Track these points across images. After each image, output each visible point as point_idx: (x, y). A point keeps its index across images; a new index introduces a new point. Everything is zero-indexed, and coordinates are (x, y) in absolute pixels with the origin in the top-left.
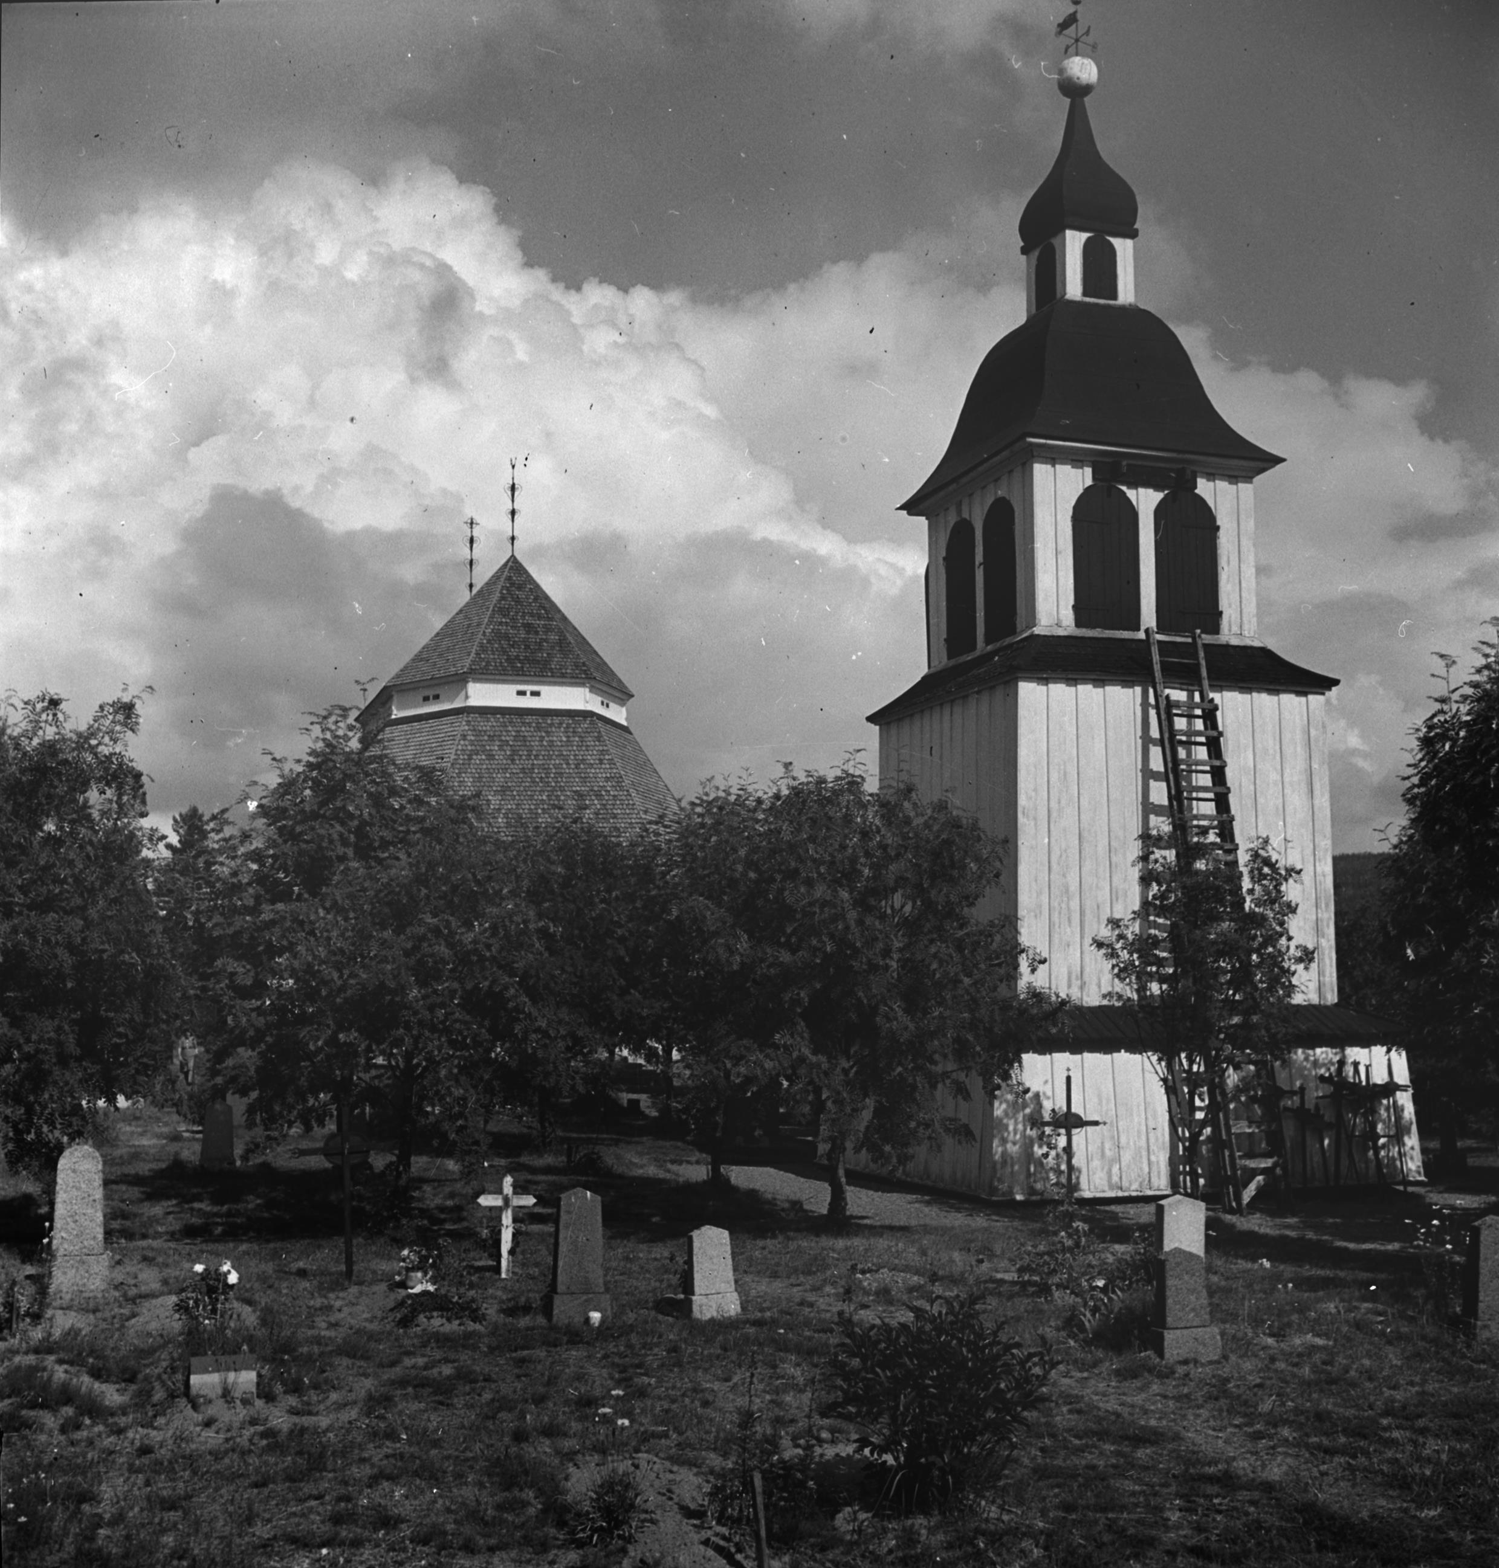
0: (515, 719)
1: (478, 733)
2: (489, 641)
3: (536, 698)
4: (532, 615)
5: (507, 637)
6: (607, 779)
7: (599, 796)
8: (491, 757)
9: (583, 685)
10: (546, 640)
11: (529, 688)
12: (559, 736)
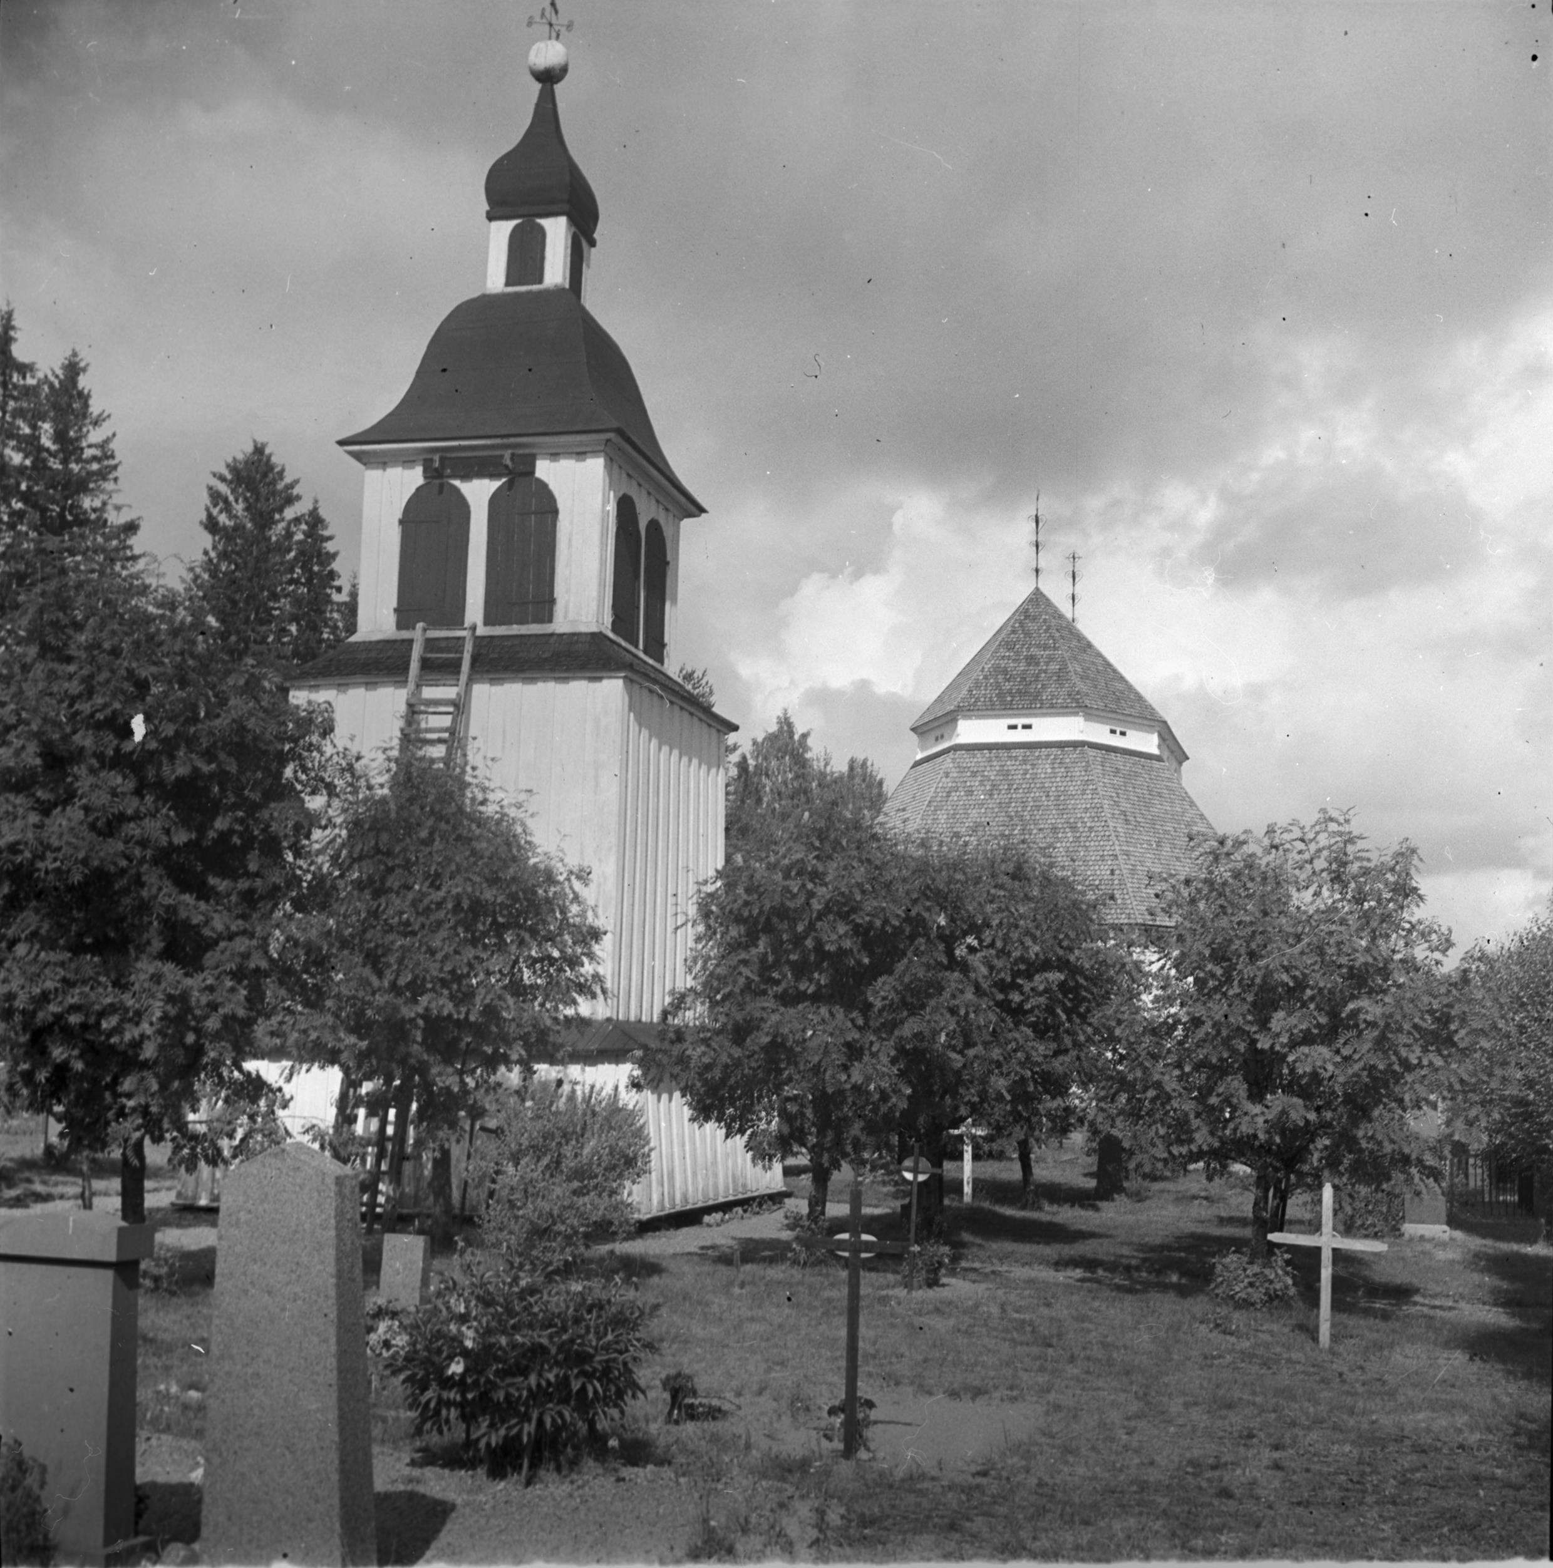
0: (1003, 754)
1: (961, 770)
2: (985, 677)
3: (1027, 731)
4: (1038, 646)
5: (1005, 671)
6: (1086, 810)
7: (1074, 828)
8: (970, 792)
9: (1076, 714)
10: (1045, 672)
11: (1020, 722)
12: (1045, 768)
